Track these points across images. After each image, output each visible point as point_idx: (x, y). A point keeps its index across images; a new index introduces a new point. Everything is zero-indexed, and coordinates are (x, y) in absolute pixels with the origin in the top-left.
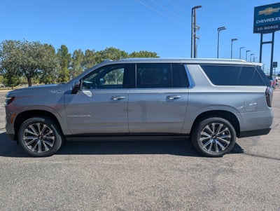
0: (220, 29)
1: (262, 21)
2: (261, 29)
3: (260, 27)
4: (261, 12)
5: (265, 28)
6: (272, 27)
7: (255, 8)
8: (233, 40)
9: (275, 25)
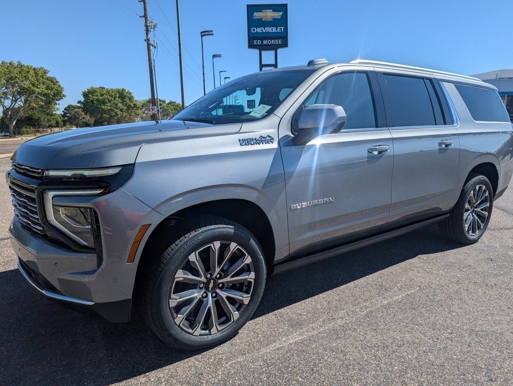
0: (204, 34)
1: (259, 30)
2: (259, 42)
3: (257, 39)
4: (257, 15)
5: (265, 42)
6: (273, 41)
7: (248, 6)
8: (214, 56)
9: (278, 38)
